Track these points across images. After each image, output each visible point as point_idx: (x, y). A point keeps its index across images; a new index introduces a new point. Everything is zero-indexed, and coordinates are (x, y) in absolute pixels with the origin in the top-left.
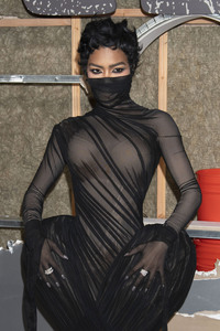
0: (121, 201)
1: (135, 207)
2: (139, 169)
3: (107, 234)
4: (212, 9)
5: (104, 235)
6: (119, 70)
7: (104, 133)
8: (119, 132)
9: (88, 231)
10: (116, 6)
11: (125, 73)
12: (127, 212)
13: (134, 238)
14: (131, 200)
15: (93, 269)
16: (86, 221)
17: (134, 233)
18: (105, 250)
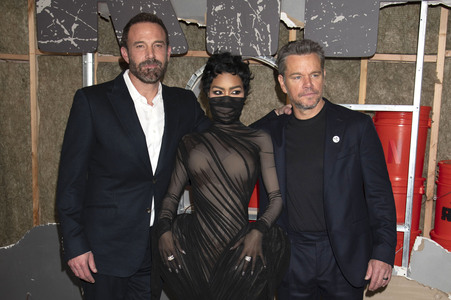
0: (230, 201)
1: (242, 207)
2: (245, 175)
3: (219, 228)
4: (259, 52)
5: (216, 230)
6: (237, 92)
7: (218, 146)
8: (230, 146)
9: (204, 226)
10: (188, 49)
11: (241, 95)
12: (234, 211)
13: (240, 232)
14: (238, 201)
15: (206, 256)
16: (202, 217)
17: (240, 228)
18: (216, 241)
